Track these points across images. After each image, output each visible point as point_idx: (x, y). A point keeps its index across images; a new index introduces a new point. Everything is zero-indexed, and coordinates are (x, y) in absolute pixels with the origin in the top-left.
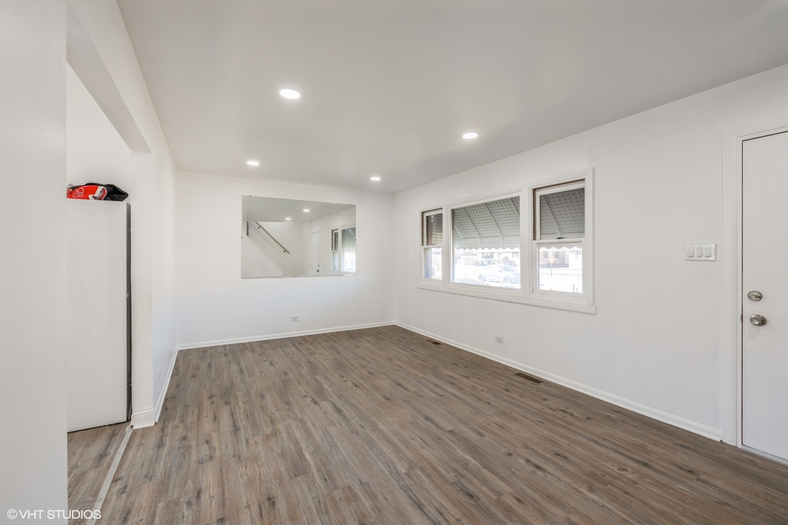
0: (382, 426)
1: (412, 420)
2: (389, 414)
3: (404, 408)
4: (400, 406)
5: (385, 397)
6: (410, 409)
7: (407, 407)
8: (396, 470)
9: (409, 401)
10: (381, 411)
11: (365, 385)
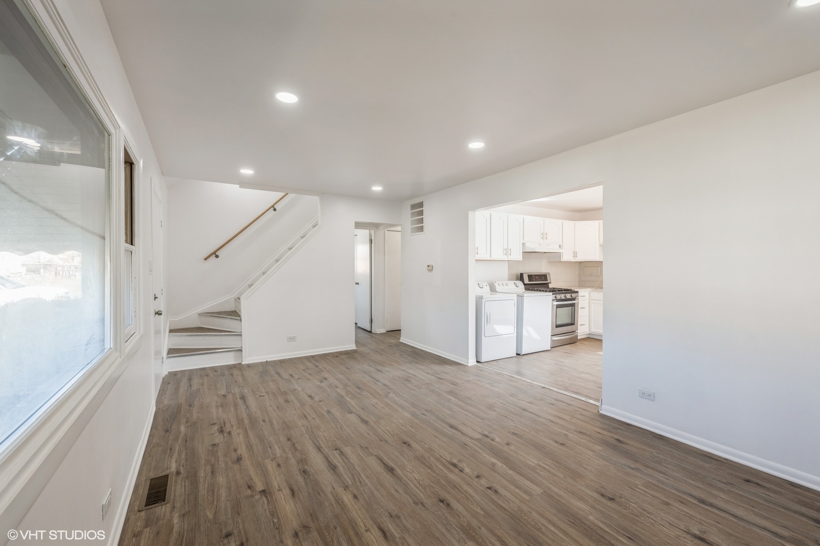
0: (408, 415)
1: (381, 421)
2: (402, 425)
3: (387, 432)
4: (391, 434)
5: (409, 445)
6: (380, 430)
7: (383, 433)
8: (395, 394)
9: (380, 440)
10: (410, 428)
11: (441, 467)
